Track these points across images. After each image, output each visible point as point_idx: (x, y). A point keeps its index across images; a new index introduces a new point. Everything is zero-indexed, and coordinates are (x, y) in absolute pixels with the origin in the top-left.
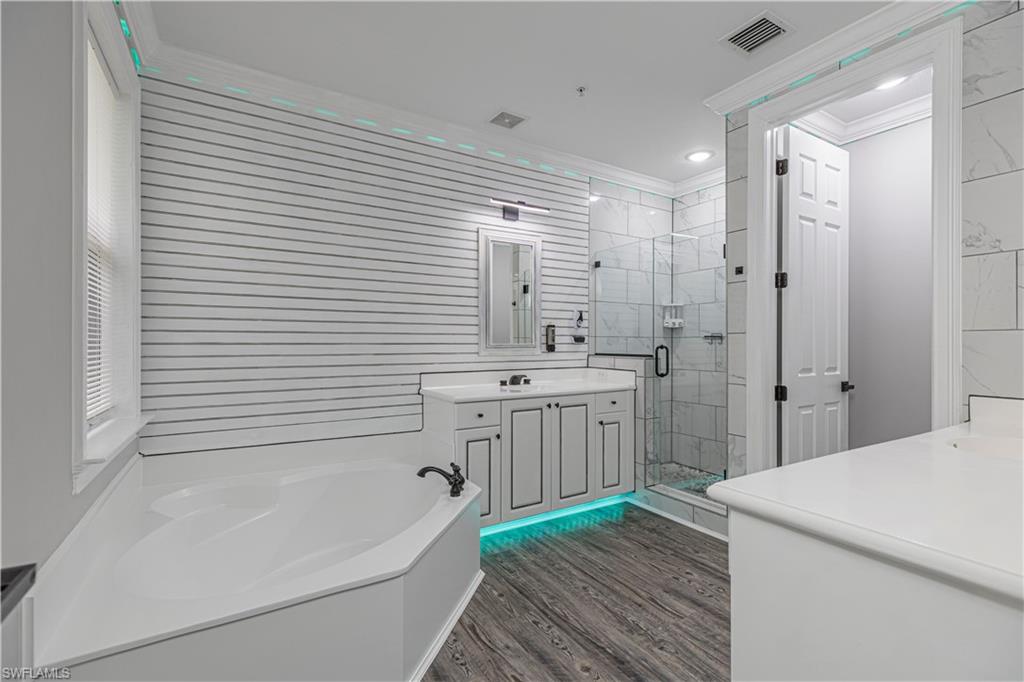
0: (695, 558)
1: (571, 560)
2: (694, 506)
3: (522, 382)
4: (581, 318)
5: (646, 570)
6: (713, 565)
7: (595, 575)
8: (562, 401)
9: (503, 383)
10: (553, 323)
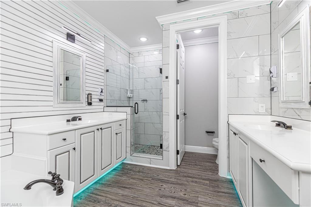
0: (159, 178)
1: (118, 199)
2: (150, 158)
3: (78, 119)
4: (102, 92)
5: (148, 190)
6: (166, 179)
7: (132, 202)
8: (103, 127)
9: (68, 121)
10: (91, 93)
